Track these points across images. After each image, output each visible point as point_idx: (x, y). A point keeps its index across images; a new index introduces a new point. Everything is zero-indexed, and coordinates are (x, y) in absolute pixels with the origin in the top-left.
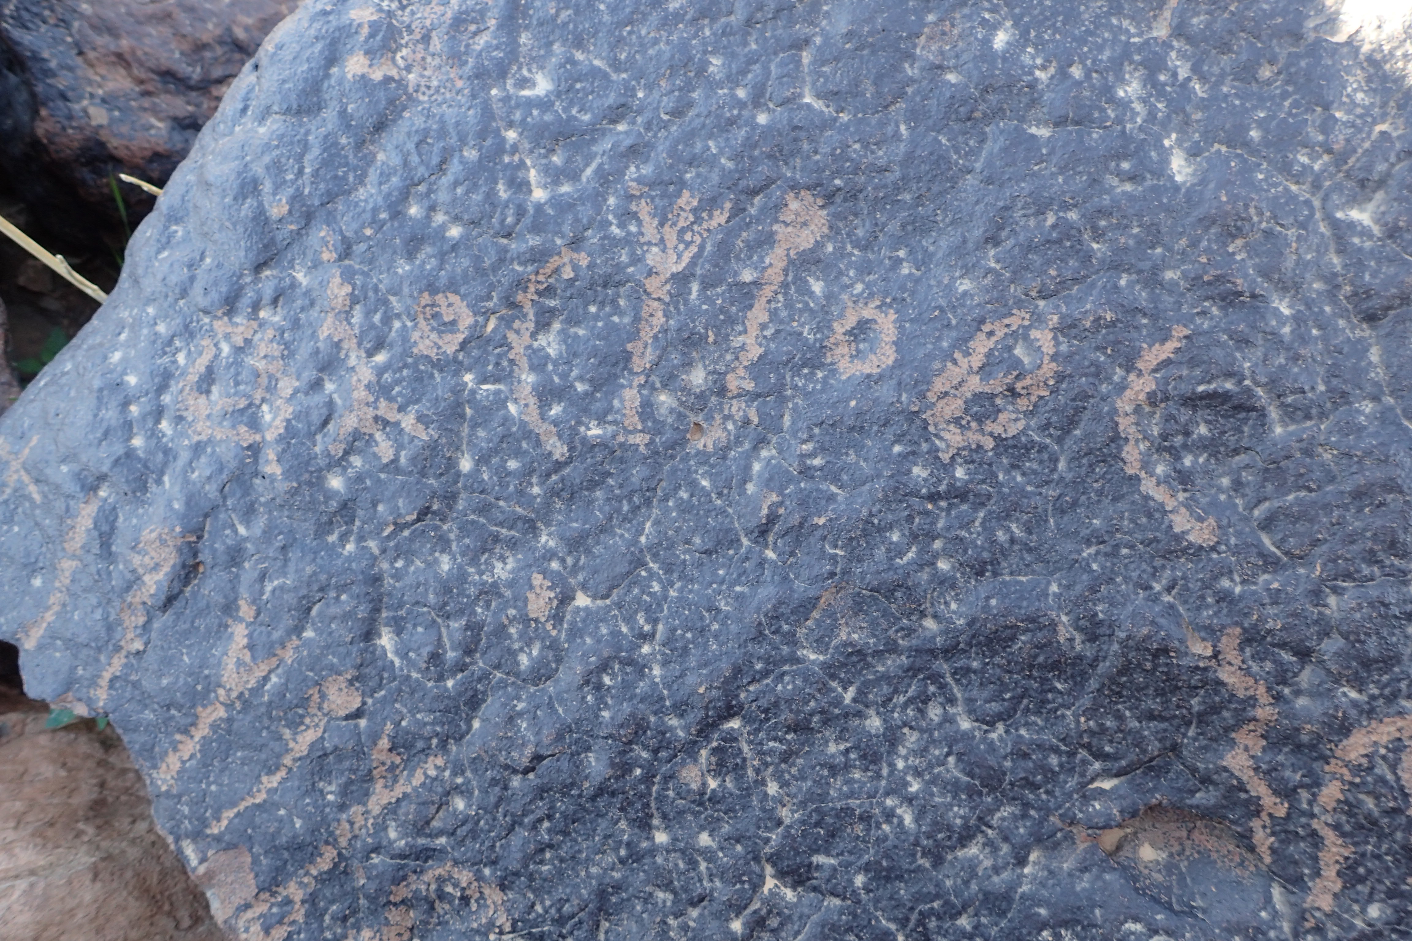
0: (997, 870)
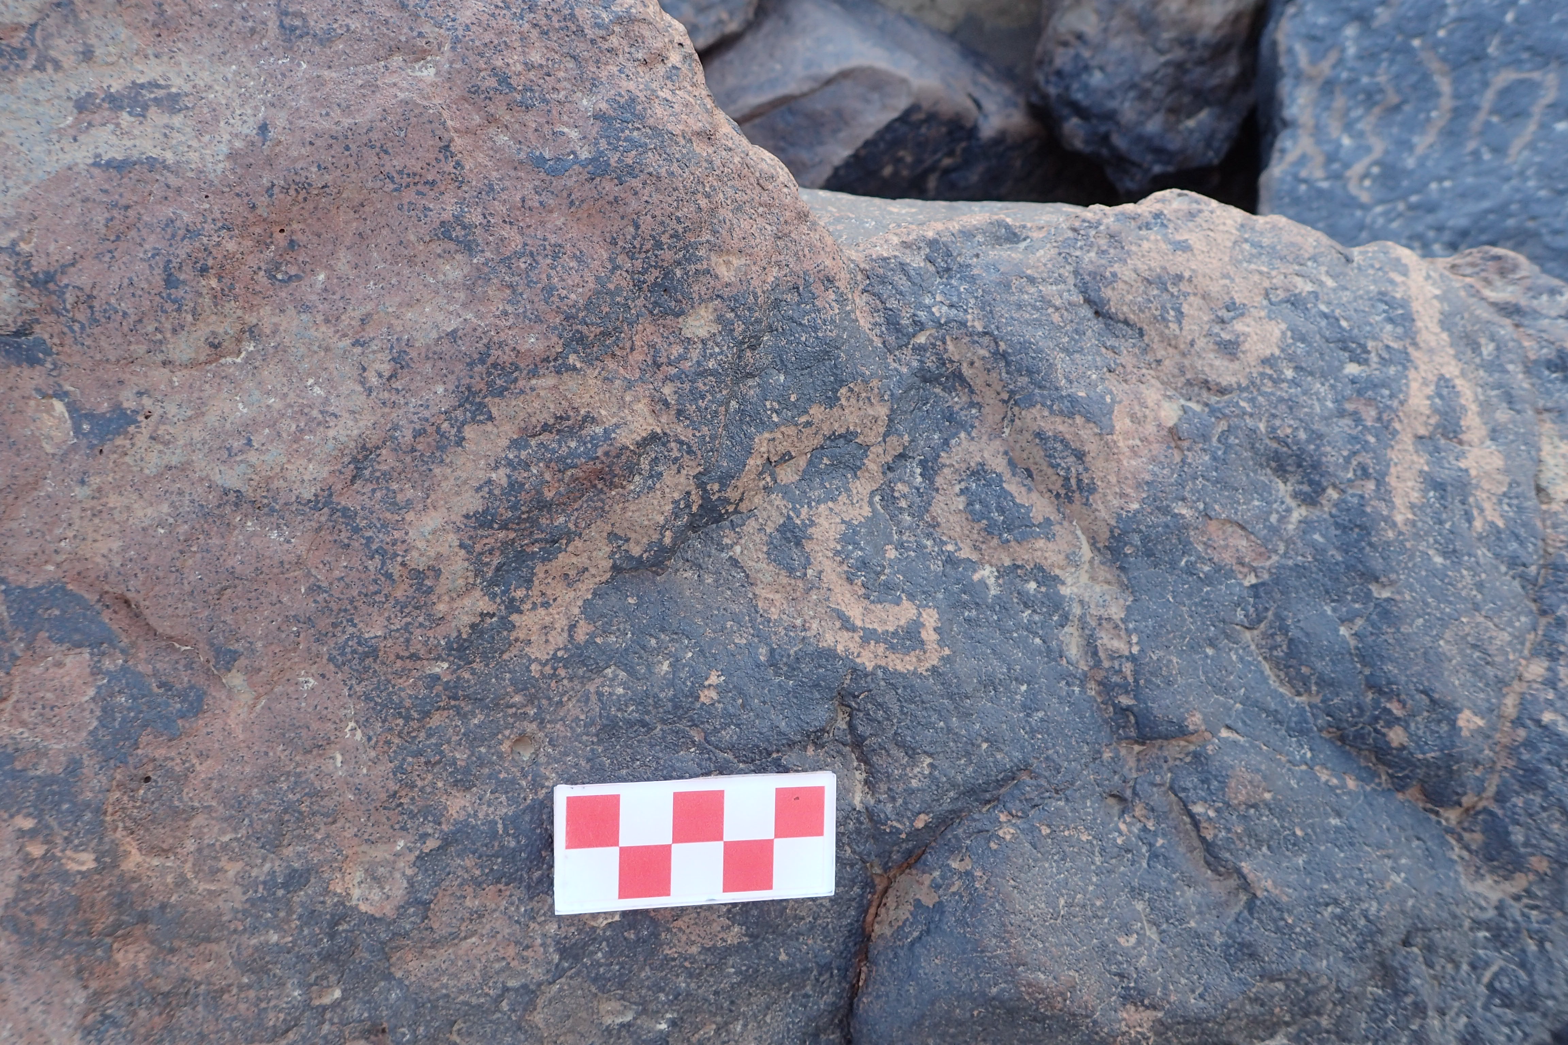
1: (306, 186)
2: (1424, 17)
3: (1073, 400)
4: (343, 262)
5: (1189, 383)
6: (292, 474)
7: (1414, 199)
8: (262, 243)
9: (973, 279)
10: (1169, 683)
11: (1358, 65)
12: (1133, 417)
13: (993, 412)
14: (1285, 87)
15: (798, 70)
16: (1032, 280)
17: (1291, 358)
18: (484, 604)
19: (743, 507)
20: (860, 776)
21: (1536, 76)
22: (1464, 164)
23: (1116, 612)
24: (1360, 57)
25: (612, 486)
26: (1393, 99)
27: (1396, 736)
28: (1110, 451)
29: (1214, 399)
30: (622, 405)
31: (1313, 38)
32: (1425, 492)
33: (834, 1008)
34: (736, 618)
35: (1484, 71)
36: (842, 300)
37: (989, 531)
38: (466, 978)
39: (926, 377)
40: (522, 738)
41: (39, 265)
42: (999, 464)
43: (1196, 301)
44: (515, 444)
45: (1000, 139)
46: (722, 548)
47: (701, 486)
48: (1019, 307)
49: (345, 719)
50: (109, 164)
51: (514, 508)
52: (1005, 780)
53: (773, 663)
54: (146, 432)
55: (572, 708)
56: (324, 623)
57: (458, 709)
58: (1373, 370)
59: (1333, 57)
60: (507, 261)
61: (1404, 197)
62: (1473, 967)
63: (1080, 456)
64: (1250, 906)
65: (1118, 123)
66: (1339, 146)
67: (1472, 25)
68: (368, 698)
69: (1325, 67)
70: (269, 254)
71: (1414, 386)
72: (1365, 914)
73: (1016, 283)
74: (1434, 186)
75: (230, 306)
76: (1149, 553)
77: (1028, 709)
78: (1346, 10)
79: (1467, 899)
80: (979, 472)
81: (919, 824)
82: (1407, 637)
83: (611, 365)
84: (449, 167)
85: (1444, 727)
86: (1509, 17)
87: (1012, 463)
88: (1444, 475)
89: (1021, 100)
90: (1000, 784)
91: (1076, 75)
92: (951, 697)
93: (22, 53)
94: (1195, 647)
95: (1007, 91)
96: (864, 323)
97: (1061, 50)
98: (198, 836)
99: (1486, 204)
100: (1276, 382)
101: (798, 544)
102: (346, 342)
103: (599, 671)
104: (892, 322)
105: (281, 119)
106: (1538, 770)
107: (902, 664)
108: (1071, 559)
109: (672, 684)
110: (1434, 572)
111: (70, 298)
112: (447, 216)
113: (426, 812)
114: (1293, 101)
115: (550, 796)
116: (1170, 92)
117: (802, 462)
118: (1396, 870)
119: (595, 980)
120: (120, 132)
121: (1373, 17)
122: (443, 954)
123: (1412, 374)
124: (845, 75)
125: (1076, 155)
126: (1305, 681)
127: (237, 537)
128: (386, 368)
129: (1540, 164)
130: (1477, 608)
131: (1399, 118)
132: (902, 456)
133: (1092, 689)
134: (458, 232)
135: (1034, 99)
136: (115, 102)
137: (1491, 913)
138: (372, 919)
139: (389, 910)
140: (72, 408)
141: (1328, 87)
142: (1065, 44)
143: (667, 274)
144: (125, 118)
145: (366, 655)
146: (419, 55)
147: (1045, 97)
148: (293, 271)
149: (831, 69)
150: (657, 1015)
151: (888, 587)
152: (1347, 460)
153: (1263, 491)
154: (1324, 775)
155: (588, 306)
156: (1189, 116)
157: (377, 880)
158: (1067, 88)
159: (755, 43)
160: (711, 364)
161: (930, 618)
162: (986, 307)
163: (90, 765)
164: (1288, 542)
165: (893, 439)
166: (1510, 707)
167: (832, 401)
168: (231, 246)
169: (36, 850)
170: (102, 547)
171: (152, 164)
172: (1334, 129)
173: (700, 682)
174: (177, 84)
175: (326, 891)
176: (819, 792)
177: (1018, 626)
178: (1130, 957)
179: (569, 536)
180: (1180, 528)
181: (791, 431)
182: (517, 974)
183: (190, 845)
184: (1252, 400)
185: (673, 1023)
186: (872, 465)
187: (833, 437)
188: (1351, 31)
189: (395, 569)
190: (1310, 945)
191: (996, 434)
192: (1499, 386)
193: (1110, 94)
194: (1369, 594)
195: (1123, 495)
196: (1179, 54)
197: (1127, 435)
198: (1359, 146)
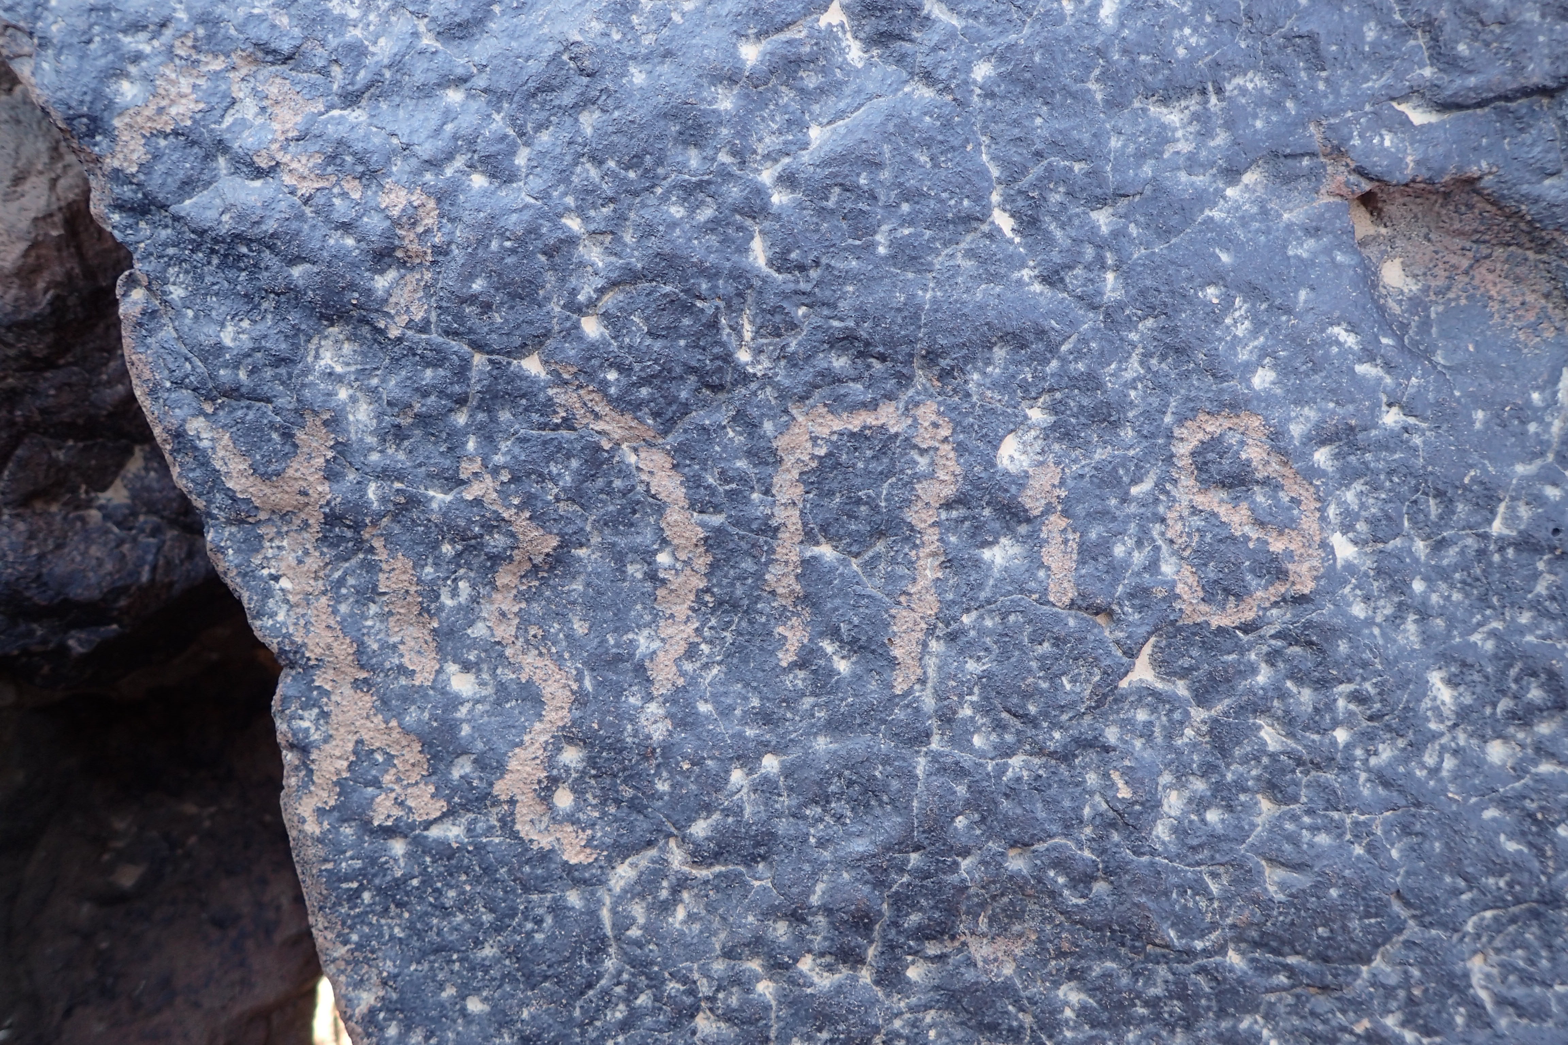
0: (1192, 164)
2: (525, 291)
7: (700, 827)
11: (398, 457)
21: (888, 417)
24: (394, 433)
26: (539, 539)
31: (233, 394)
35: (747, 423)
59: (315, 442)
61: (675, 831)
67: (664, 288)
69: (307, 476)
86: (758, 253)
99: (888, 821)
121: (376, 304)
131: (577, 588)
141: (343, 533)
172: (414, 656)
188: (332, 356)
198: (502, 690)
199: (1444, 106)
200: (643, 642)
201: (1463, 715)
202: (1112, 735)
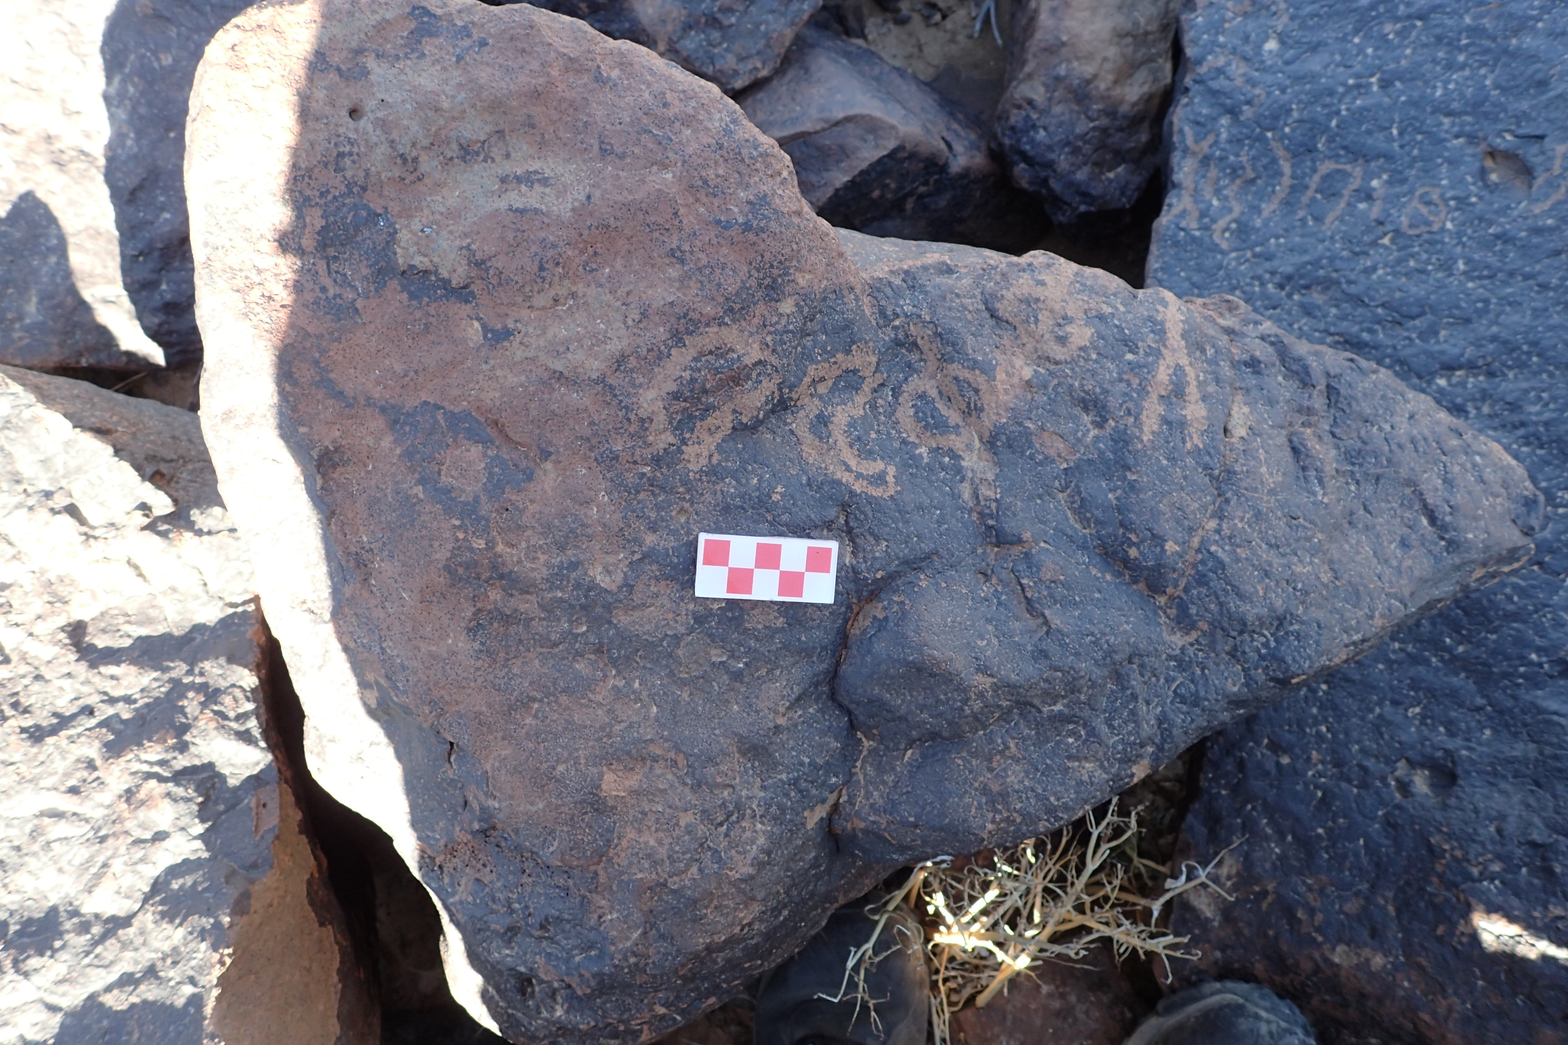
1: (608, 226)
2: (1276, 118)
3: (975, 361)
4: (619, 264)
5: (1039, 357)
6: (587, 366)
7: (1258, 249)
8: (582, 252)
9: (926, 293)
10: (1015, 515)
11: (1228, 147)
12: (1007, 374)
13: (932, 365)
14: (1176, 157)
15: (814, 112)
16: (958, 295)
17: (1095, 348)
18: (671, 439)
19: (799, 403)
20: (849, 549)
21: (1348, 168)
22: (1294, 227)
23: (990, 476)
24: (1230, 141)
25: (738, 385)
26: (1251, 175)
27: (1133, 552)
28: (993, 390)
29: (1052, 367)
30: (747, 344)
31: (1198, 123)
32: (1161, 426)
33: (827, 672)
34: (790, 460)
35: (1313, 161)
36: (857, 299)
37: (926, 427)
38: (647, 627)
39: (898, 343)
40: (682, 510)
41: (479, 256)
42: (933, 393)
43: (1046, 313)
44: (695, 359)
45: (965, 174)
46: (786, 424)
47: (780, 389)
48: (950, 309)
49: (600, 490)
50: (517, 210)
51: (691, 391)
52: (925, 559)
53: (809, 484)
54: (518, 340)
55: (708, 497)
56: (594, 441)
57: (653, 492)
58: (1140, 358)
59: (1211, 139)
60: (700, 269)
61: (1251, 248)
62: (1167, 681)
63: (977, 391)
64: (1047, 633)
65: (1055, 171)
66: (1211, 205)
67: (1308, 126)
68: (612, 481)
69: (1205, 145)
70: (584, 257)
71: (1162, 368)
72: (1107, 642)
73: (949, 296)
74: (1272, 241)
75: (566, 282)
76: (1010, 446)
77: (939, 523)
78: (1222, 105)
79: (1164, 643)
80: (922, 396)
81: (879, 576)
82: (1143, 501)
83: (744, 324)
84: (676, 222)
85: (1158, 549)
86: (1334, 123)
87: (940, 393)
88: (1172, 417)
89: (983, 145)
90: (923, 560)
91: (1025, 132)
92: (899, 512)
93: (477, 154)
94: (1031, 498)
95: (973, 136)
96: (868, 312)
97: (1015, 111)
98: (527, 541)
99: (1306, 258)
100: (1086, 360)
101: (826, 425)
102: (619, 303)
103: (723, 479)
104: (882, 313)
105: (597, 193)
106: (1205, 576)
107: (876, 492)
108: (969, 447)
109: (758, 489)
110: (1162, 468)
111: (491, 272)
112: (674, 246)
113: (635, 540)
114: (1181, 168)
115: (696, 539)
116: (1096, 150)
117: (830, 383)
118: (1127, 623)
119: (710, 636)
120: (522, 195)
121: (1241, 112)
122: (637, 614)
123: (1161, 362)
124: (848, 119)
125: (1022, 192)
126: (1088, 520)
127: (556, 395)
128: (637, 317)
129: (1345, 232)
130: (1182, 489)
131: (1254, 189)
132: (882, 385)
133: (975, 516)
134: (678, 254)
135: (993, 145)
136: (518, 179)
137: (1178, 652)
138: (606, 591)
139: (614, 588)
140: (484, 327)
141: (1206, 161)
142: (1019, 107)
143: (774, 280)
144: (523, 188)
145: (612, 459)
146: (665, 167)
147: (1001, 145)
148: (594, 266)
149: (839, 114)
150: (738, 659)
151: (871, 453)
152: (1121, 405)
153: (1075, 419)
154: (1094, 572)
155: (737, 294)
156: (1109, 170)
157: (609, 572)
158: (1018, 140)
159: (781, 87)
160: (791, 327)
161: (891, 470)
162: (932, 308)
163: (483, 498)
164: (1087, 447)
165: (878, 375)
166: (1196, 542)
167: (848, 352)
168: (570, 253)
169: (461, 535)
170: (491, 395)
171: (536, 211)
172: (1207, 193)
173: (772, 490)
174: (548, 173)
175: (586, 574)
176: (829, 551)
177: (938, 480)
178: (982, 650)
179: (714, 408)
180: (1027, 434)
181: (826, 365)
182: (671, 628)
183: (524, 545)
184: (1072, 369)
185: (746, 664)
186: (866, 388)
187: (847, 371)
188: (1225, 121)
189: (633, 417)
190: (1077, 654)
191: (933, 377)
192: (1213, 373)
193: (1050, 148)
194: (1125, 477)
195: (998, 414)
196: (1104, 121)
197: (1003, 382)
198: (1224, 207)
199: (1517, 136)
200: (1263, 206)
201: (1465, 273)
202: (1372, 252)
